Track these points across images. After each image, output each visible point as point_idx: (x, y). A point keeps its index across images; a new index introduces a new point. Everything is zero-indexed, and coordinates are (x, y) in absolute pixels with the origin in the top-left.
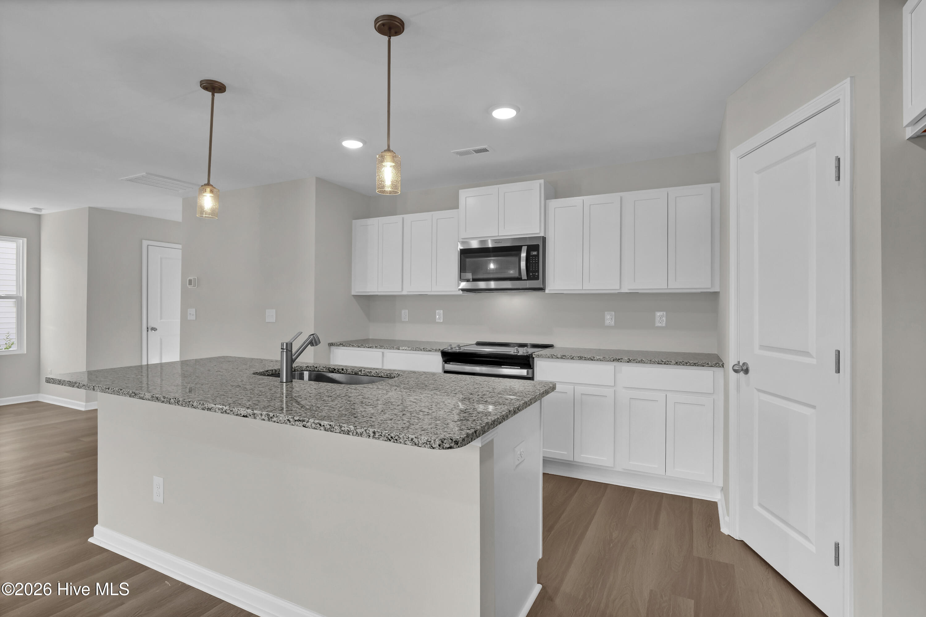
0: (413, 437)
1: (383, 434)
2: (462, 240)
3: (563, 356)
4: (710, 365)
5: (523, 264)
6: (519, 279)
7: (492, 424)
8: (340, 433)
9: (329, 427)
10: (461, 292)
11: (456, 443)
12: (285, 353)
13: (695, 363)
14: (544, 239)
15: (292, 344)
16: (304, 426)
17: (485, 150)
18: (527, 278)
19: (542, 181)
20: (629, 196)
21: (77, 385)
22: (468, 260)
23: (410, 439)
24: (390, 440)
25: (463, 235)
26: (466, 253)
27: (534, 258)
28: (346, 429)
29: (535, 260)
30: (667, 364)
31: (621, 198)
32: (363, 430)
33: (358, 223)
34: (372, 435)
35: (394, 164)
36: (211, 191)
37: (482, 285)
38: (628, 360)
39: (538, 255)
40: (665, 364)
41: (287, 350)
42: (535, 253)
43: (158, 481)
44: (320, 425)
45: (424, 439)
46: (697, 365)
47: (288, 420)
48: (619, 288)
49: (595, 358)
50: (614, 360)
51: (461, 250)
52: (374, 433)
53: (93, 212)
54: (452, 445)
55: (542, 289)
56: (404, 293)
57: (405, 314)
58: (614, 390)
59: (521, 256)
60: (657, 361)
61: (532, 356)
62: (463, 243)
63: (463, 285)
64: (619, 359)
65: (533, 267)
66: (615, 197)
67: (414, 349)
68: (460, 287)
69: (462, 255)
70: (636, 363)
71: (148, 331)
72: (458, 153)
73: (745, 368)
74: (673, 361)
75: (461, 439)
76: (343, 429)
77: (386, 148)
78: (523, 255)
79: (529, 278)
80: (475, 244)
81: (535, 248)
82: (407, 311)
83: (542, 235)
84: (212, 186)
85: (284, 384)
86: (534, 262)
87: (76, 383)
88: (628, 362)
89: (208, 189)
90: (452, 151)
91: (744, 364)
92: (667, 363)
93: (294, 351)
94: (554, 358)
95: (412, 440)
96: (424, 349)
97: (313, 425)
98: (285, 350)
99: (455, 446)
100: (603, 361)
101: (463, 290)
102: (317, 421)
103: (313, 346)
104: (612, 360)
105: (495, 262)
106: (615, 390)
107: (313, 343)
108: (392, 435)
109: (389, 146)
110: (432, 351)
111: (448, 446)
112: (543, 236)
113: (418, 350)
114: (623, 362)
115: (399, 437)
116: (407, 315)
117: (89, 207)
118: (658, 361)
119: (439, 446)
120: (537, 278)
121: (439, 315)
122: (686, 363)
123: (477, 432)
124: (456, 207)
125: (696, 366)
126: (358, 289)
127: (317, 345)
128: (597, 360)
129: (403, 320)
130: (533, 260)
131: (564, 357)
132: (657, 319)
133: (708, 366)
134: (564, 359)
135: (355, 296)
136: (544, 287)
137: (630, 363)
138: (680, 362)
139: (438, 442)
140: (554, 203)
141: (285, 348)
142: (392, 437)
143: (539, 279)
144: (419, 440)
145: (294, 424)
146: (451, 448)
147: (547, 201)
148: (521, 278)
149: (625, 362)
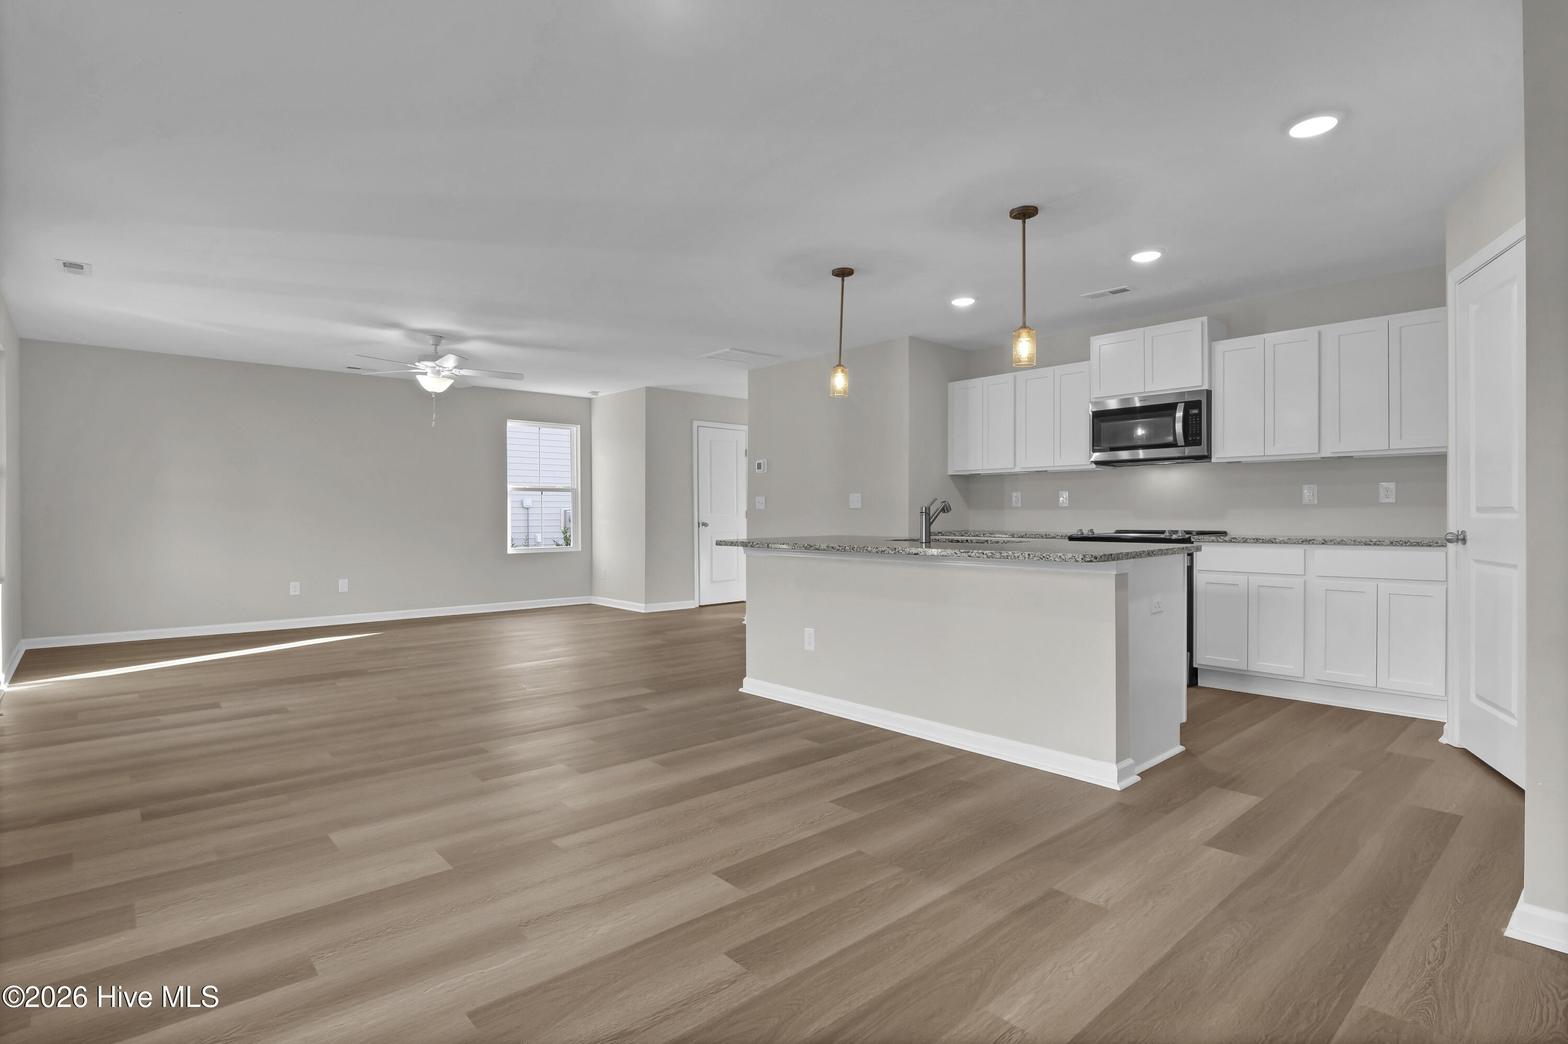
0: (1061, 554)
1: (1037, 555)
2: (1094, 400)
3: (1233, 538)
4: (1440, 544)
5: (1179, 427)
6: (1174, 445)
7: (1125, 555)
8: (1000, 558)
9: (991, 554)
10: (1094, 466)
11: (1096, 558)
12: (924, 516)
13: (1418, 543)
14: (1209, 393)
15: (930, 508)
16: (969, 556)
17: (1125, 290)
18: (1185, 444)
19: (1205, 319)
20: (1331, 331)
21: (751, 544)
22: (1103, 424)
23: (1058, 556)
24: (1042, 559)
25: (1097, 394)
26: (1100, 417)
27: (1194, 418)
28: (1005, 554)
29: (1196, 421)
30: (1378, 545)
31: (1320, 333)
32: (1019, 554)
33: (956, 387)
34: (1027, 556)
35: (1029, 339)
36: (843, 371)
37: (1124, 455)
38: (1323, 542)
39: (1200, 414)
40: (1375, 544)
41: (926, 513)
42: (1196, 411)
43: (809, 631)
44: (983, 554)
45: (1070, 555)
46: (1421, 544)
47: (955, 553)
48: (1317, 452)
49: (1277, 540)
50: (1302, 542)
51: (1093, 412)
52: (1029, 555)
53: (652, 394)
54: (1092, 559)
55: (1207, 457)
56: (1018, 469)
57: (1016, 497)
58: (1303, 580)
59: (1177, 416)
60: (1364, 541)
61: (1191, 540)
62: (1094, 404)
63: (1096, 456)
64: (1310, 540)
65: (1192, 429)
66: (1310, 333)
67: (1033, 536)
68: (1092, 459)
69: (1095, 420)
70: (1334, 544)
71: (699, 526)
72: (1088, 297)
73: (1461, 537)
74: (1387, 541)
75: (1099, 556)
76: (1003, 555)
77: (1021, 324)
78: (1179, 414)
79: (1188, 443)
80: (1113, 405)
81: (1197, 404)
82: (1020, 493)
83: (1206, 387)
84: (843, 366)
85: (924, 544)
86: (1194, 422)
87: (749, 543)
88: (1323, 544)
89: (840, 370)
90: (1082, 295)
91: (1462, 531)
92: (1378, 543)
93: (931, 514)
94: (1220, 542)
95: (1060, 557)
96: (1046, 535)
97: (977, 555)
98: (924, 514)
99: (1095, 560)
100: (1288, 543)
101: (1097, 463)
102: (981, 551)
103: (945, 512)
104: (1300, 542)
105: (1144, 426)
106: (1305, 581)
107: (944, 510)
108: (1044, 555)
109: (1024, 323)
110: (1057, 537)
111: (1089, 560)
112: (1207, 390)
113: (1038, 538)
114: (1316, 544)
115: (1049, 556)
116: (1020, 499)
117: (646, 387)
118: (1366, 541)
119: (1082, 559)
120: (1199, 443)
121: (1064, 498)
122: (1405, 543)
123: (1113, 556)
124: (1087, 358)
125: (1419, 545)
126: (957, 466)
127: (948, 512)
128: (1280, 543)
129: (1014, 505)
130: (1192, 421)
131: (1235, 540)
132: (1382, 492)
133: (1437, 546)
134: (1234, 542)
135: (953, 476)
136: (1209, 454)
137: (1326, 546)
138: (1396, 541)
139: (1081, 557)
140: (1222, 346)
141: (924, 511)
142: (1043, 557)
143: (1201, 445)
144: (1066, 556)
145: (960, 555)
146: (1091, 561)
147: (1213, 343)
148: (1177, 444)
149: (1319, 544)
